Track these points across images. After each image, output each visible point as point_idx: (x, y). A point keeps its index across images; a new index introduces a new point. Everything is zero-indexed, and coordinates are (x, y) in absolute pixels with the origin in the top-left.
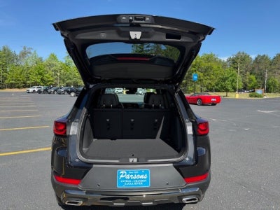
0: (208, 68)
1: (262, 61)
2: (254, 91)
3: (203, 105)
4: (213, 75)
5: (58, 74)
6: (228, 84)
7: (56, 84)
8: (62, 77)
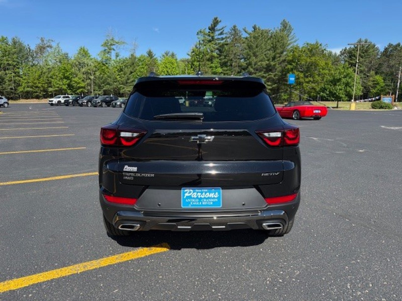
0: (312, 64)
1: (395, 53)
2: (379, 99)
3: (300, 119)
4: (319, 75)
5: (92, 77)
6: (339, 89)
7: (89, 92)
8: (97, 81)
